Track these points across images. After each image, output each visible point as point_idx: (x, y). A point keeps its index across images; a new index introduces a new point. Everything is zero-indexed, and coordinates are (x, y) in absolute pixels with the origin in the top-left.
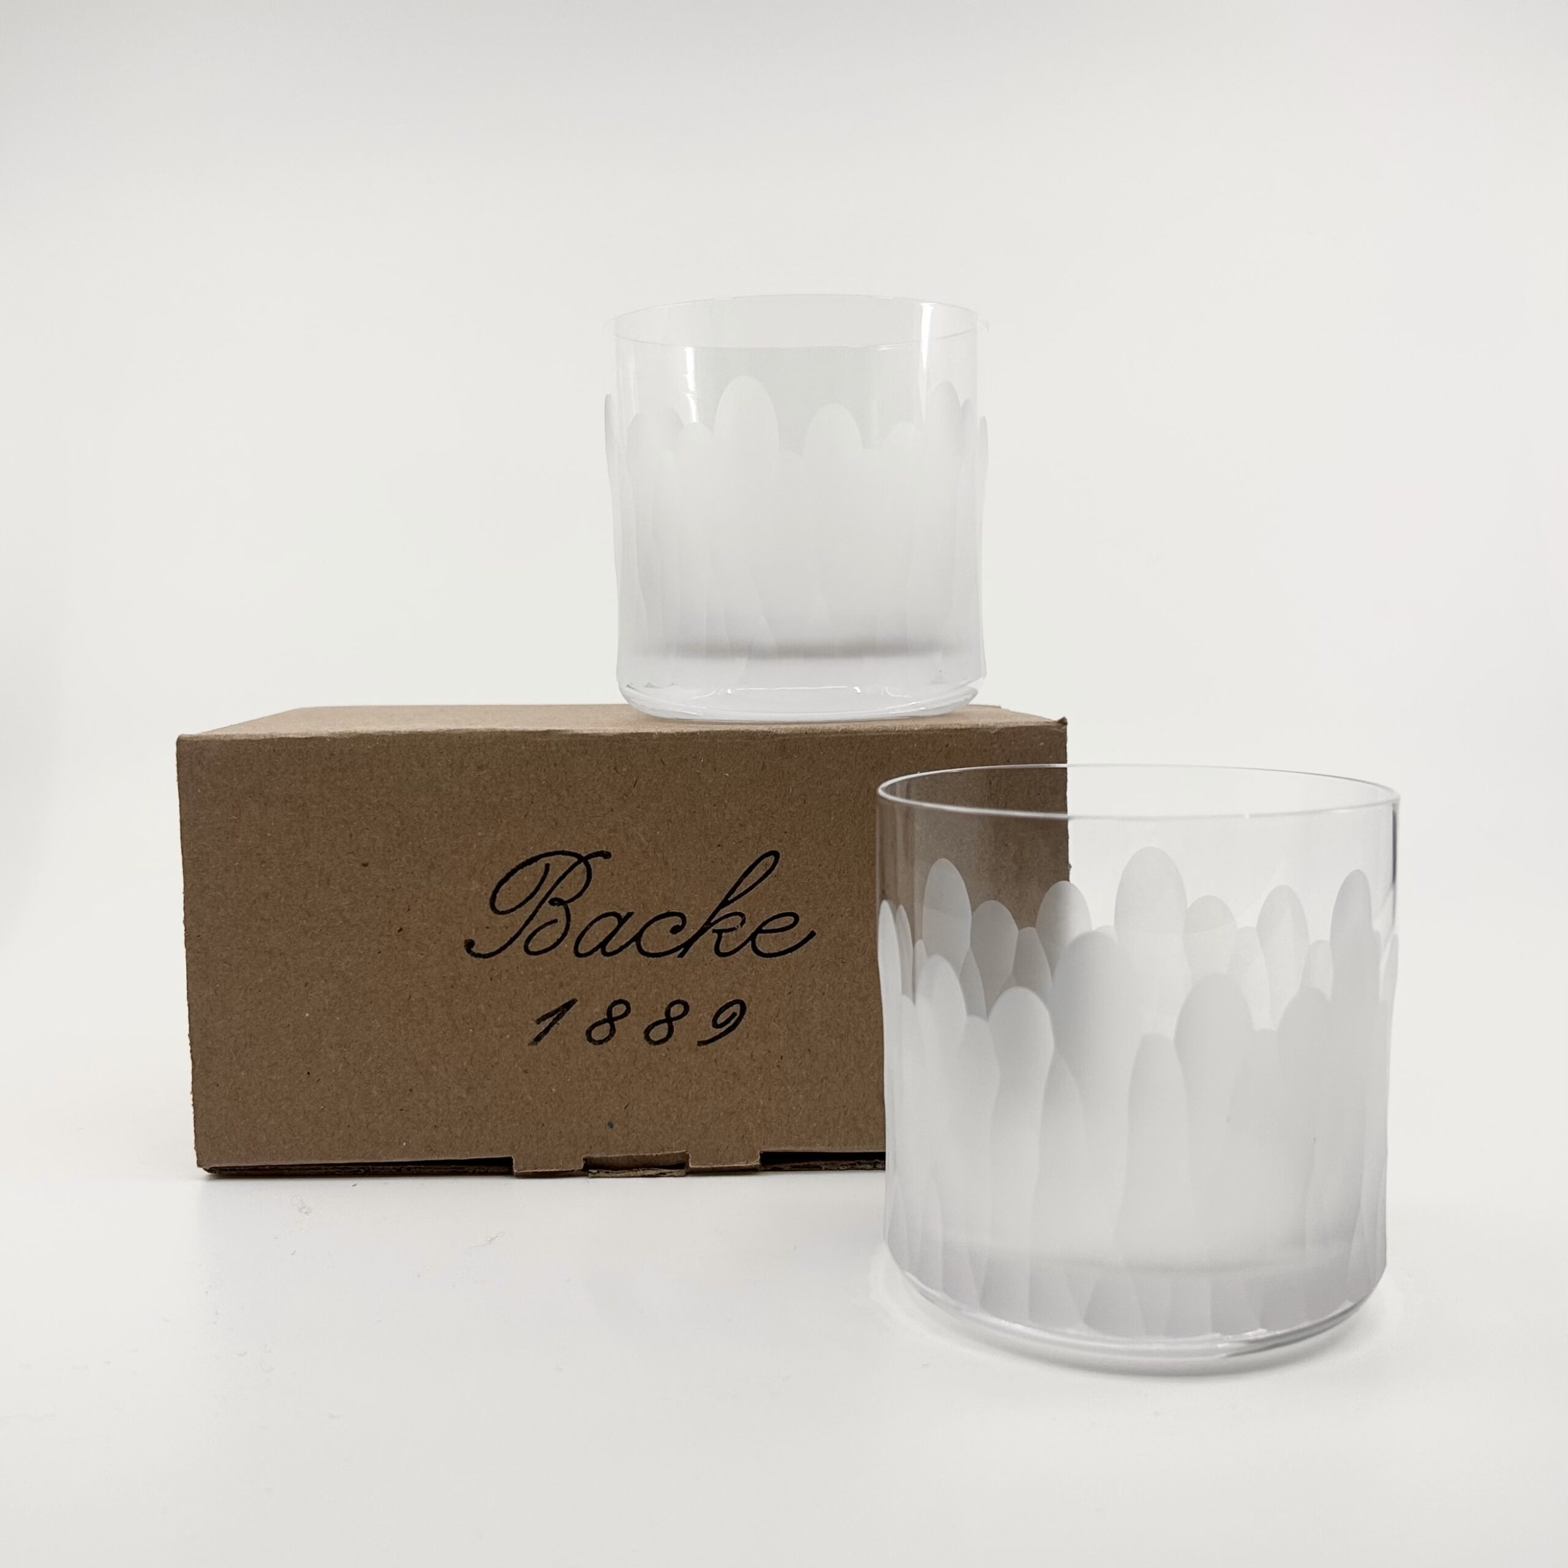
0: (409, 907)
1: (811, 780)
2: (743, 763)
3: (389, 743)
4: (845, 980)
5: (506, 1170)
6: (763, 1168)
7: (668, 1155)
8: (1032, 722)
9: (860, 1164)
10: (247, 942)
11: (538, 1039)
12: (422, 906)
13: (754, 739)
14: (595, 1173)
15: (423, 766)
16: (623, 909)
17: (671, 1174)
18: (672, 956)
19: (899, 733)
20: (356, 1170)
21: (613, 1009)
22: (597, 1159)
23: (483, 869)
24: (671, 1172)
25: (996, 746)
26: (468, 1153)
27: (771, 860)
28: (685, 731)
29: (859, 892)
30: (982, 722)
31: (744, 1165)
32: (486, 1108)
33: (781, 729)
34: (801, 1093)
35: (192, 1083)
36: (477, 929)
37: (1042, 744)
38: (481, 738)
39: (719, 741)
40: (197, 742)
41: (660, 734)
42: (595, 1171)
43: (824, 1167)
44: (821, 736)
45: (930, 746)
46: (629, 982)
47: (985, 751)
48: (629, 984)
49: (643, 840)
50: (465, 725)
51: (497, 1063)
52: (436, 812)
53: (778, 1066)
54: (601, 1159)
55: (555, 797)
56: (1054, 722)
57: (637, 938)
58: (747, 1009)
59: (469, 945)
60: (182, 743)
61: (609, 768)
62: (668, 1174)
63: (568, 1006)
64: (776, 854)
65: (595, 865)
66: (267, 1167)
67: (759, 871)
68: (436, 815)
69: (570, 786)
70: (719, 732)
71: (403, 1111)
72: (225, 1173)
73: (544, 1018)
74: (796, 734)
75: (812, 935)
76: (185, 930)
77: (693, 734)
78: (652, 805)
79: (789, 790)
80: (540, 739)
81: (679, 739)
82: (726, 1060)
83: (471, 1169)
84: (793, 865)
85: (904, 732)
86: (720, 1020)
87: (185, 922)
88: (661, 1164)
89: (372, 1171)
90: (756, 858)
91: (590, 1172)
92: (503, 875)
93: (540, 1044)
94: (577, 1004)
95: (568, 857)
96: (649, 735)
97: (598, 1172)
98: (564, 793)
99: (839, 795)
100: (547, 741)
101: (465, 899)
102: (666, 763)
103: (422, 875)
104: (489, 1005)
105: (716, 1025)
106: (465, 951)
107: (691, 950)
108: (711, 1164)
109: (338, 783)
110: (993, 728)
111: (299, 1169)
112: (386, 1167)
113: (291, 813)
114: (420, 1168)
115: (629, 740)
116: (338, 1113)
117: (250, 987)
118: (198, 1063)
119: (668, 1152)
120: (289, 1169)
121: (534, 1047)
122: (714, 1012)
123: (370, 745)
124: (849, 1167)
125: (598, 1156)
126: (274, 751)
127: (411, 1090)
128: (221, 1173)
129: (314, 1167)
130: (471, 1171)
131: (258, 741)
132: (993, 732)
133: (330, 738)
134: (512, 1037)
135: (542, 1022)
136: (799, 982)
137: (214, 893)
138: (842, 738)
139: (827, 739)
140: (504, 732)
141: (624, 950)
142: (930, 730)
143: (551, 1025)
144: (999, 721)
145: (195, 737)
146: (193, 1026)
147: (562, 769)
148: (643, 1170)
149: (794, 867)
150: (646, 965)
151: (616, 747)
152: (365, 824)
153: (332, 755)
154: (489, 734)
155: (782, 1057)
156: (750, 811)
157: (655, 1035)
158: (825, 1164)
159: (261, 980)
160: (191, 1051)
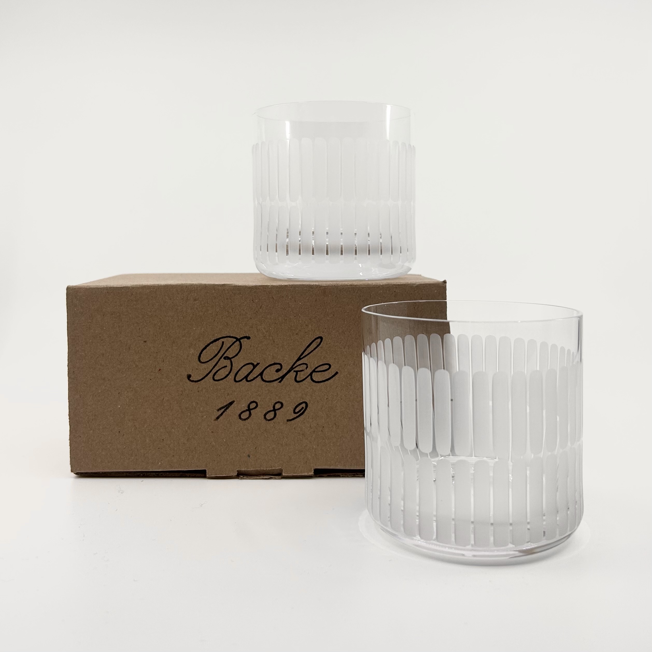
0: (164, 360)
1: (336, 306)
2: (307, 298)
3: (156, 289)
4: (351, 393)
5: (204, 475)
6: (315, 476)
7: (273, 470)
8: (431, 282)
9: (357, 474)
10: (94, 375)
11: (218, 418)
12: (169, 360)
13: (312, 288)
14: (242, 477)
15: (170, 299)
16: (255, 362)
17: (275, 478)
18: (276, 382)
19: (375, 286)
20: (139, 474)
21: (251, 405)
22: (243, 471)
23: (196, 344)
24: (275, 477)
25: (416, 292)
26: (187, 468)
27: (319, 340)
28: (282, 285)
29: (357, 355)
30: (410, 281)
31: (306, 474)
32: (195, 448)
33: (324, 284)
34: (332, 443)
35: (70, 436)
36: (192, 370)
37: (436, 291)
38: (196, 287)
39: (297, 289)
40: (75, 288)
41: (272, 286)
42: (242, 476)
43: (341, 476)
44: (341, 287)
45: (388, 292)
46: (257, 393)
47: (411, 294)
48: (257, 394)
49: (264, 331)
50: (189, 282)
51: (200, 428)
52: (176, 319)
53: (322, 431)
54: (245, 471)
55: (227, 313)
56: (441, 282)
57: (261, 374)
58: (309, 405)
59: (189, 377)
60: (68, 289)
61: (250, 300)
62: (274, 478)
63: (231, 403)
64: (321, 338)
65: (243, 343)
66: (101, 473)
67: (314, 345)
68: (176, 320)
69: (233, 308)
70: (297, 285)
71: (159, 449)
72: (83, 475)
73: (220, 409)
74: (330, 286)
75: (337, 373)
76: (68, 369)
77: (286, 286)
78: (268, 316)
79: (327, 310)
80: (220, 288)
81: (280, 288)
82: (299, 428)
83: (188, 475)
84: (328, 343)
85: (377, 285)
86: (297, 410)
87: (68, 366)
88: (271, 474)
89: (146, 475)
90: (313, 340)
91: (240, 477)
92: (204, 346)
93: (219, 420)
94: (235, 402)
95: (232, 339)
96: (267, 286)
97: (243, 477)
98: (231, 311)
99: (349, 312)
100: (223, 289)
101: (188, 356)
102: (274, 298)
103: (169, 346)
104: (197, 403)
105: (295, 413)
106: (187, 379)
107: (284, 379)
108: (292, 473)
109: (135, 306)
110: (414, 284)
111: (114, 474)
112: (152, 473)
113: (114, 319)
114: (166, 474)
115: (259, 288)
116: (132, 450)
117: (95, 394)
118: (72, 427)
119: (274, 468)
120: (110, 474)
121: (216, 421)
122: (294, 407)
123: (149, 290)
124: (353, 476)
125: (243, 469)
126: (108, 292)
127: (163, 440)
128: (82, 475)
129: (121, 473)
130: (188, 476)
131: (101, 288)
132: (415, 286)
133: (131, 287)
134: (207, 417)
135: (220, 410)
136: (331, 394)
137: (80, 353)
138: (350, 288)
139: (343, 288)
140: (205, 285)
141: (255, 379)
142: (387, 285)
143: (224, 412)
144: (417, 281)
145: (75, 286)
146: (70, 411)
147: (230, 301)
148: (263, 476)
149: (329, 343)
150: (265, 385)
151: (253, 292)
152: (145, 324)
153: (132, 294)
154: (199, 285)
155: (323, 427)
156: (310, 319)
157: (268, 417)
158: (342, 474)
159: (100, 391)
160: (69, 421)
